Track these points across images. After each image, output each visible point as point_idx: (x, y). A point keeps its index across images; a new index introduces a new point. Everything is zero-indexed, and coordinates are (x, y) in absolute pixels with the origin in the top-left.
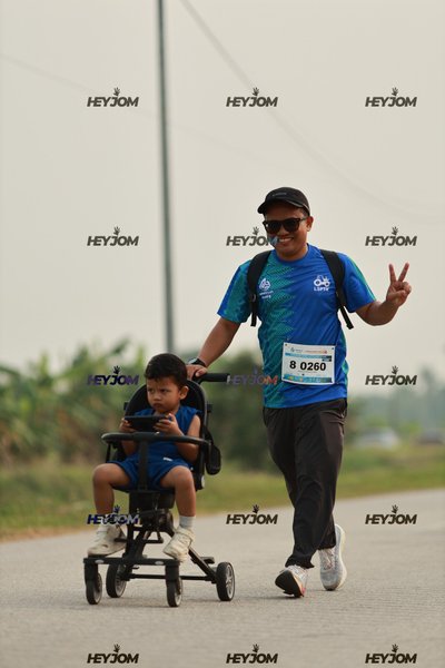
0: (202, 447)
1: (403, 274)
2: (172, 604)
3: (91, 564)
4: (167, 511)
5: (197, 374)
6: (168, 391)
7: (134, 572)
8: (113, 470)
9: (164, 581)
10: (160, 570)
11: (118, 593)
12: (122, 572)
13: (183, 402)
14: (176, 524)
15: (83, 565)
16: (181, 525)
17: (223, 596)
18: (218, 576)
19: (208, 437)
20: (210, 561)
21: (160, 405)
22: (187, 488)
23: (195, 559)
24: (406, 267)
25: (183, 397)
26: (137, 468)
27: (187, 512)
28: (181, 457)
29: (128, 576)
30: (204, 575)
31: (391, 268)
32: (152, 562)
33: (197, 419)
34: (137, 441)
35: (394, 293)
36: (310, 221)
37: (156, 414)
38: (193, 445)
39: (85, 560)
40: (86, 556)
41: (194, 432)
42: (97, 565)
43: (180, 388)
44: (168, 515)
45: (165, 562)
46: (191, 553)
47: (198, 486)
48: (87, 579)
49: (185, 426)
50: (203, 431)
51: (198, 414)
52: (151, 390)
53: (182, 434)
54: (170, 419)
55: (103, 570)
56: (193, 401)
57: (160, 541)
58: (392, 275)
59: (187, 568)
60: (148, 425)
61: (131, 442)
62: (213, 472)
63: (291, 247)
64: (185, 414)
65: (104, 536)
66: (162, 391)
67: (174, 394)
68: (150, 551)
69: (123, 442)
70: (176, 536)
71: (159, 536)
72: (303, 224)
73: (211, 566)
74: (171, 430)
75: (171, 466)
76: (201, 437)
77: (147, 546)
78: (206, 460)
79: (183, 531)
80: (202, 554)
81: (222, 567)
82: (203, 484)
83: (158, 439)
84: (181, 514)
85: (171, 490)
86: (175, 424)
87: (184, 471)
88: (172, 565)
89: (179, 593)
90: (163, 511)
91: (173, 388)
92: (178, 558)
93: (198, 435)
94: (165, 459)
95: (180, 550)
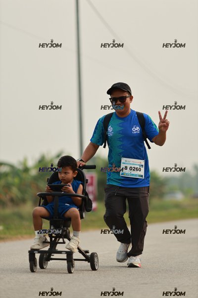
0: (84, 199)
1: (166, 116)
2: (70, 272)
3: (32, 253)
4: (67, 229)
5: (81, 165)
6: (68, 173)
7: (52, 257)
8: (42, 210)
9: (66, 261)
10: (64, 256)
11: (45, 267)
12: (46, 257)
13: (74, 178)
14: (71, 235)
15: (28, 254)
16: (74, 235)
17: (93, 268)
18: (91, 259)
19: (86, 194)
20: (87, 252)
21: (64, 180)
22: (77, 218)
23: (80, 251)
25: (75, 176)
26: (53, 208)
27: (77, 229)
28: (74, 203)
29: (49, 259)
30: (84, 258)
31: (160, 113)
32: (60, 252)
33: (81, 186)
34: (54, 196)
35: (161, 124)
36: (131, 98)
37: (62, 184)
38: (79, 198)
39: (29, 252)
40: (30, 250)
41: (80, 192)
42: (34, 254)
43: (74, 172)
44: (68, 231)
45: (66, 252)
46: (78, 248)
47: (82, 217)
48: (30, 260)
49: (76, 189)
51: (82, 184)
53: (74, 193)
54: (69, 186)
55: (37, 256)
56: (79, 178)
57: (64, 243)
58: (160, 116)
59: (77, 255)
60: (59, 188)
61: (51, 197)
62: (89, 210)
64: (76, 183)
65: (38, 240)
66: (65, 173)
67: (71, 174)
68: (59, 247)
69: (47, 196)
70: (72, 240)
71: (63, 240)
72: (128, 100)
73: (87, 254)
74: (69, 191)
75: (68, 208)
76: (83, 194)
77: (58, 245)
78: (85, 205)
79: (75, 238)
80: (83, 249)
81: (93, 255)
82: (84, 216)
83: (63, 195)
84: (74, 230)
85: (69, 219)
86: (71, 188)
87: (75, 210)
88: (70, 254)
89: (73, 267)
90: (65, 229)
91: (71, 172)
92: (73, 250)
93: (81, 193)
94: (66, 204)
95: (74, 247)
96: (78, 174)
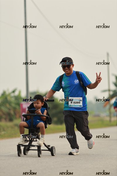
0: (47, 118)
1: (100, 75)
2: (39, 156)
4: (38, 134)
5: (46, 100)
6: (39, 103)
7: (30, 149)
9: (37, 151)
10: (36, 148)
11: (26, 154)
12: (27, 149)
15: (17, 147)
16: (42, 137)
17: (53, 155)
18: (51, 150)
19: (49, 115)
20: (49, 146)
21: (37, 107)
23: (45, 146)
24: (100, 73)
25: (43, 105)
26: (30, 123)
28: (41, 120)
30: (48, 149)
31: (97, 74)
32: (34, 146)
33: (46, 111)
34: (31, 116)
35: (98, 80)
36: (73, 65)
37: (36, 109)
38: (45, 117)
39: (17, 146)
40: (18, 144)
42: (20, 147)
43: (42, 103)
44: (39, 135)
45: (37, 146)
47: (46, 127)
48: (18, 150)
49: (43, 112)
50: (47, 114)
51: (46, 109)
52: (35, 103)
53: (42, 114)
54: (39, 110)
55: (22, 148)
56: (45, 106)
57: (36, 141)
58: (97, 75)
59: (43, 147)
60: (33, 112)
61: (29, 116)
62: (50, 124)
63: (69, 72)
64: (43, 109)
65: (22, 139)
66: (38, 103)
67: (40, 104)
68: (34, 143)
69: (27, 116)
70: (40, 139)
71: (36, 139)
72: (71, 66)
73: (49, 147)
74: (39, 113)
75: (39, 122)
76: (47, 115)
78: (48, 121)
79: (42, 138)
80: (47, 144)
81: (52, 147)
83: (36, 115)
84: (41, 134)
85: (39, 128)
86: (40, 111)
87: (42, 124)
88: (39, 147)
89: (41, 154)
90: (37, 133)
91: (40, 103)
92: (41, 145)
93: (46, 114)
94: (37, 120)
95: (41, 143)
96: (44, 104)
